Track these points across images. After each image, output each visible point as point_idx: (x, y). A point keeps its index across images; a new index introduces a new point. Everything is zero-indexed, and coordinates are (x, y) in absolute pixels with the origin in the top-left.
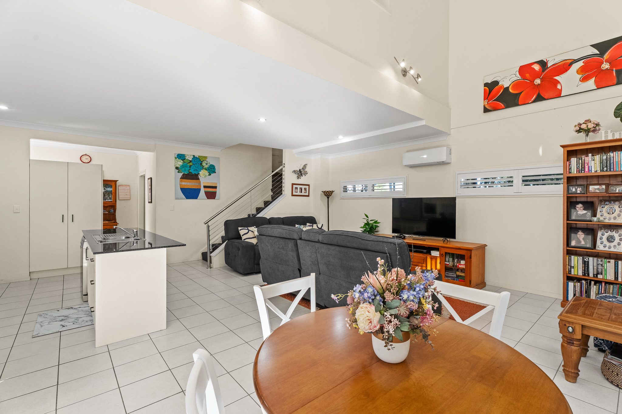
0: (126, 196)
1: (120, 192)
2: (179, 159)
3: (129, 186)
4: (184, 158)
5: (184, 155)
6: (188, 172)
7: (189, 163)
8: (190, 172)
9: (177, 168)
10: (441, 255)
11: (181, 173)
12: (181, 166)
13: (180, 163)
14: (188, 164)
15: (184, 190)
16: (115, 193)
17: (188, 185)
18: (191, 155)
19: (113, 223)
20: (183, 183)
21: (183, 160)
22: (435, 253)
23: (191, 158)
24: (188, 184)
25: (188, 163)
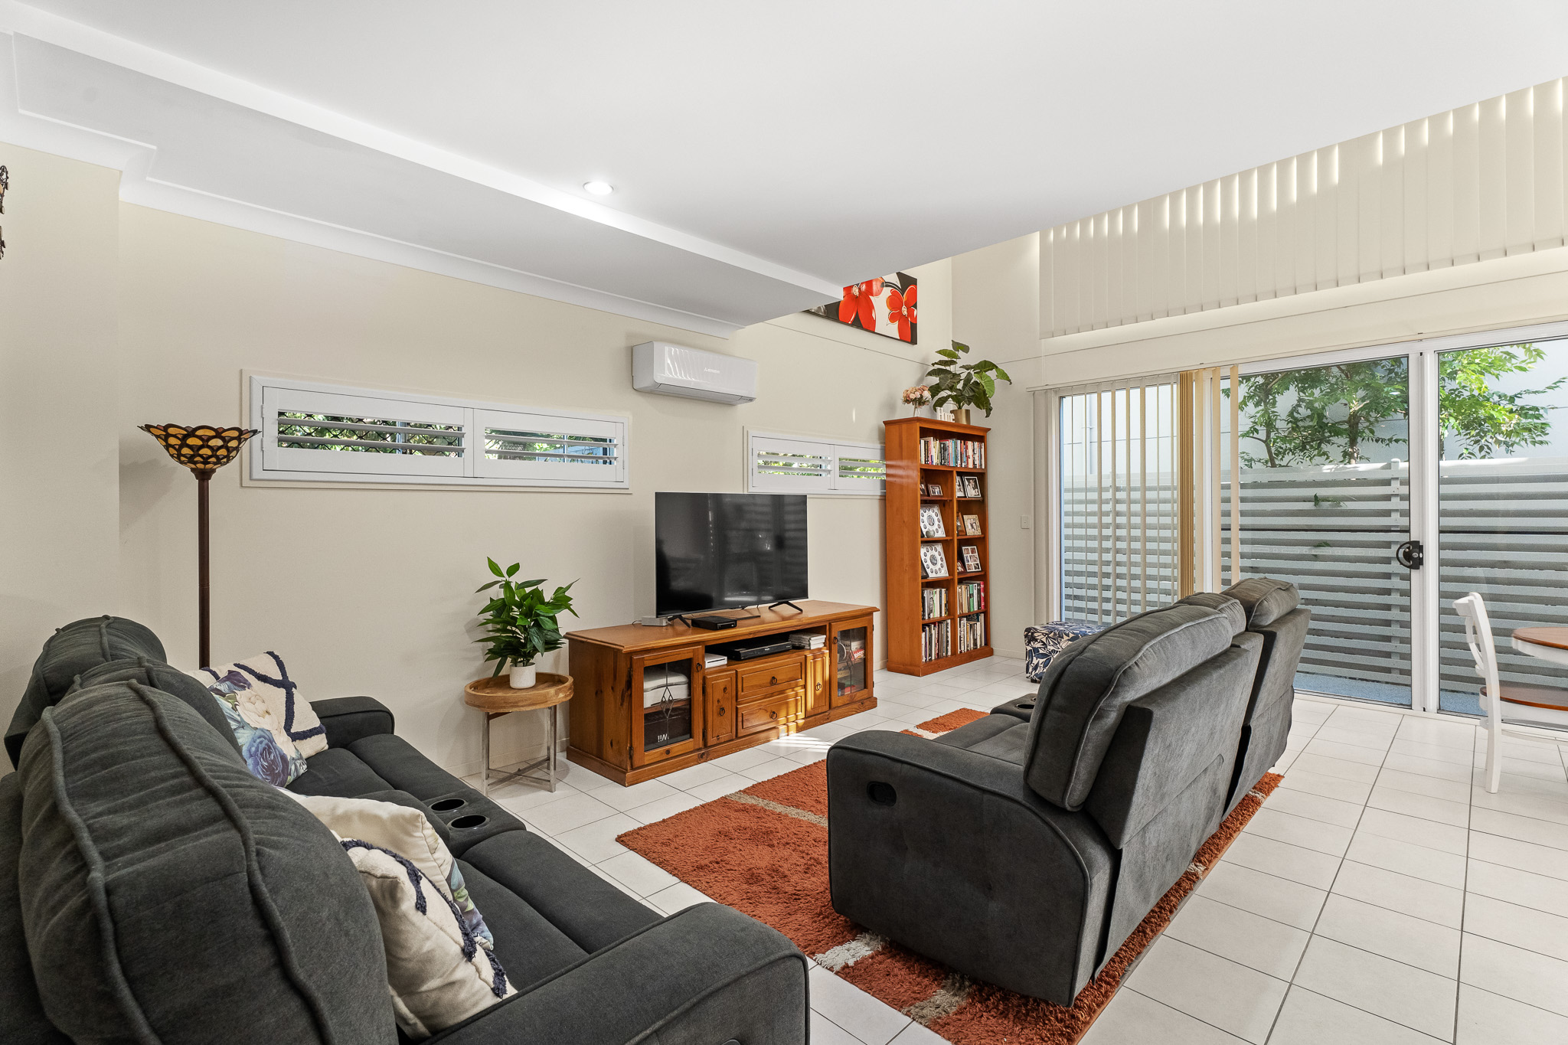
10: (829, 644)
22: (817, 642)
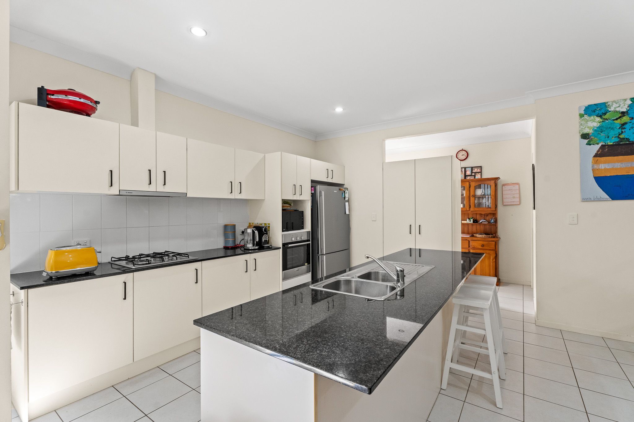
0: (513, 200)
1: (505, 194)
2: (590, 115)
3: (518, 184)
4: (603, 111)
5: (605, 104)
6: (617, 140)
7: (620, 117)
8: (624, 139)
9: (584, 136)
11: (597, 145)
12: (595, 131)
13: (594, 123)
14: (616, 121)
15: (601, 181)
16: (494, 195)
17: (616, 169)
18: (626, 100)
19: (491, 238)
20: (602, 166)
21: (601, 116)
23: (626, 106)
24: (618, 165)
25: (617, 119)
